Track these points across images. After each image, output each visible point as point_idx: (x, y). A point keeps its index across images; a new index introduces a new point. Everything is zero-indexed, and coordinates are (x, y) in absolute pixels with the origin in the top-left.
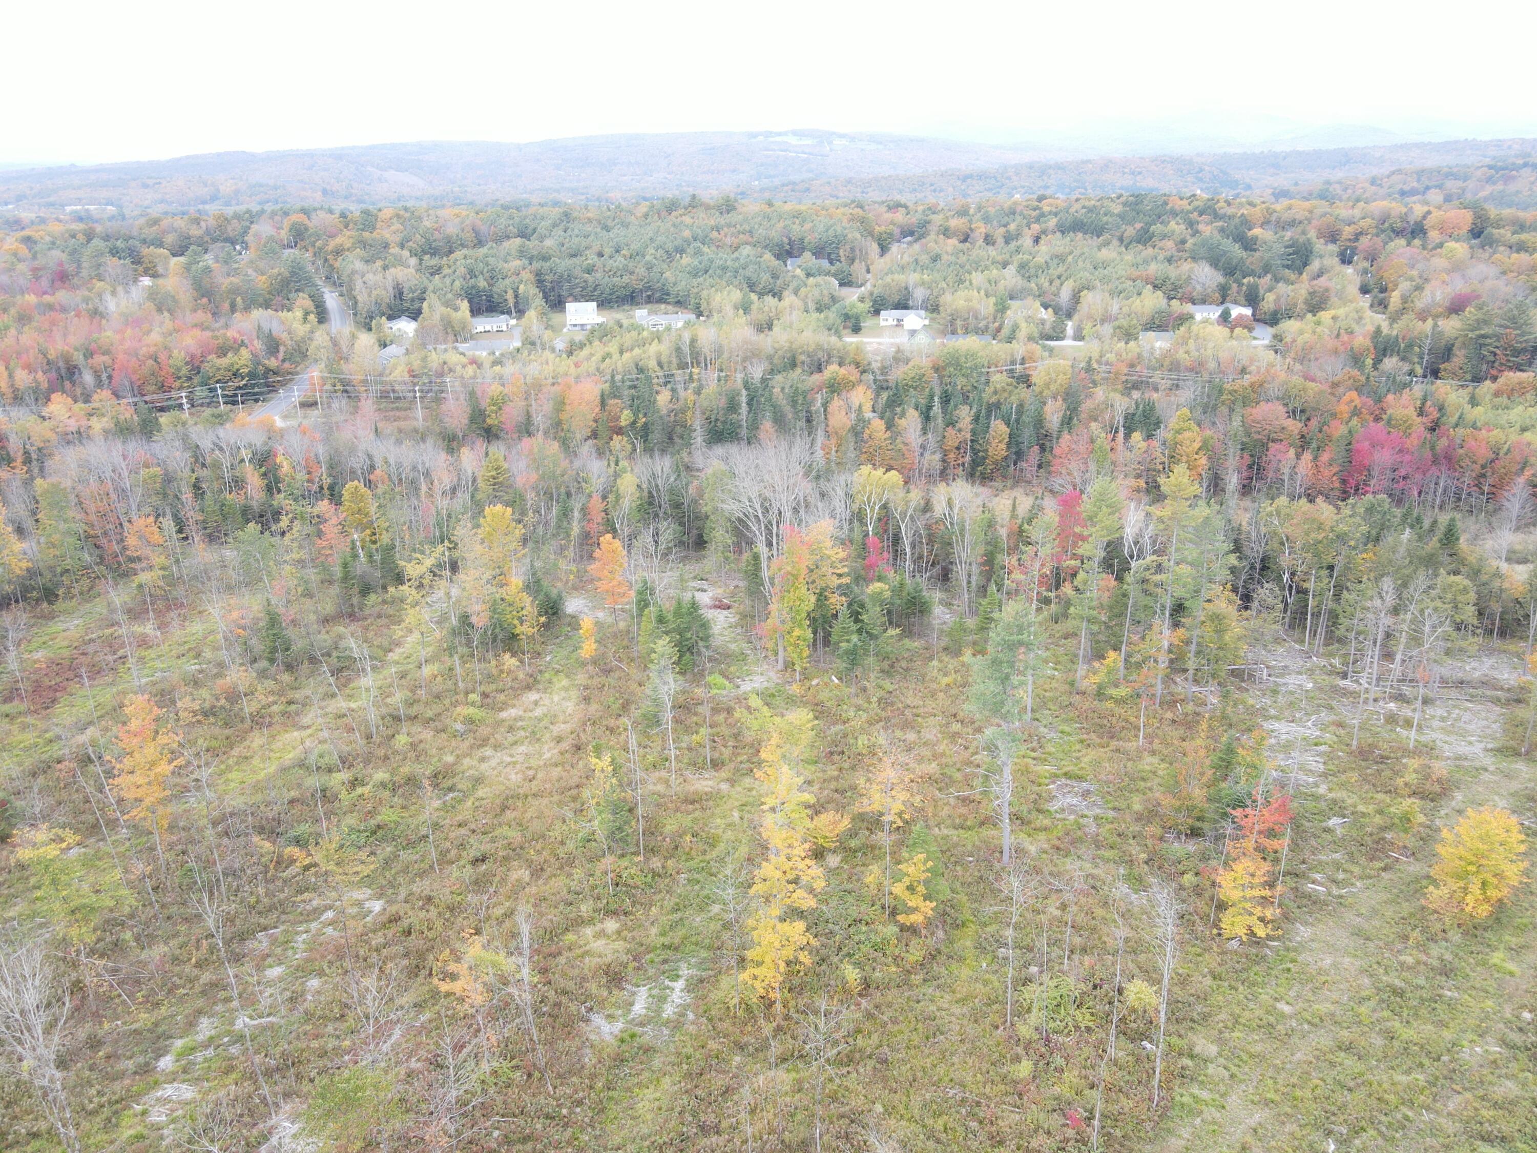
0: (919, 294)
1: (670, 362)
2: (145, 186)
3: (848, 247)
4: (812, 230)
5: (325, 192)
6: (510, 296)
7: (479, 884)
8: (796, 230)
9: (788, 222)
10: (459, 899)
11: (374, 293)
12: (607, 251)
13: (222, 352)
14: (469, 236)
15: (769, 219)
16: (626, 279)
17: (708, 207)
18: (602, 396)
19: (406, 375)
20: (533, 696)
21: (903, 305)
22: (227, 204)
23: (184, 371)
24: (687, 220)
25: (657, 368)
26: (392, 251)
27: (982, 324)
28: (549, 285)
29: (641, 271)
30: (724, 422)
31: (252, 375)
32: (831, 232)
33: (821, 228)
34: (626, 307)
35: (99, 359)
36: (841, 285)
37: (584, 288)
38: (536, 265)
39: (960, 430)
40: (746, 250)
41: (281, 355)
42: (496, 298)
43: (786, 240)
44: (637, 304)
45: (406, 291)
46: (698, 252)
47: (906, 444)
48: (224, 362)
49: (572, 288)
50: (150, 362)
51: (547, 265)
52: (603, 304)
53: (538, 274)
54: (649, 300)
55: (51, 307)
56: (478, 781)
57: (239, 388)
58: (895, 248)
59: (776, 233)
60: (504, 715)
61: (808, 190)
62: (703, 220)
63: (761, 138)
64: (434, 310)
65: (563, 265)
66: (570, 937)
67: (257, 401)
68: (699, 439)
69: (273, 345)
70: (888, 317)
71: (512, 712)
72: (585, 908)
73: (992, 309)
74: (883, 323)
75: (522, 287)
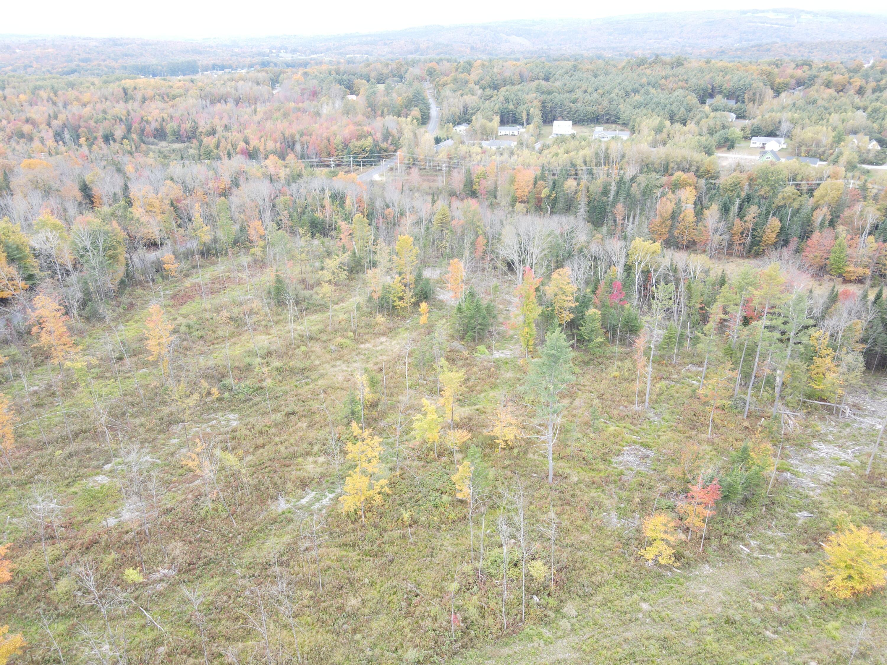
0: (785, 127)
1: (591, 162)
2: (385, 44)
3: (751, 93)
4: (729, 81)
5: (472, 48)
6: (524, 115)
7: (280, 426)
8: (719, 80)
9: (714, 74)
10: (267, 429)
11: (452, 109)
12: (590, 90)
13: (360, 137)
14: (516, 78)
15: (703, 72)
16: (595, 108)
17: (664, 63)
18: (536, 178)
19: (445, 157)
20: (383, 339)
21: (772, 134)
22: (422, 54)
23: (340, 147)
24: (648, 71)
25: (582, 164)
26: (470, 86)
27: (821, 151)
28: (549, 109)
29: (605, 103)
30: (598, 201)
31: (371, 151)
32: (742, 82)
33: (736, 79)
34: (592, 125)
35: (305, 138)
36: (737, 118)
37: (569, 112)
38: (544, 97)
39: (745, 222)
40: (679, 93)
41: (389, 141)
42: (517, 116)
43: (710, 86)
44: (600, 123)
45: (469, 109)
46: (647, 93)
47: (705, 227)
48: (360, 143)
49: (561, 112)
50: (326, 141)
51: (549, 97)
52: (576, 122)
53: (544, 102)
54: (607, 121)
55: (299, 109)
56: (322, 376)
57: (364, 158)
58: (783, 95)
59: (704, 81)
60: (362, 346)
61: (769, 50)
62: (660, 71)
63: (749, 14)
64: (478, 120)
65: (558, 98)
66: (300, 460)
67: (371, 165)
68: (582, 210)
69: (387, 135)
70: (757, 141)
71: (368, 345)
72: (316, 448)
73: (830, 140)
74: (752, 145)
75: (532, 109)
